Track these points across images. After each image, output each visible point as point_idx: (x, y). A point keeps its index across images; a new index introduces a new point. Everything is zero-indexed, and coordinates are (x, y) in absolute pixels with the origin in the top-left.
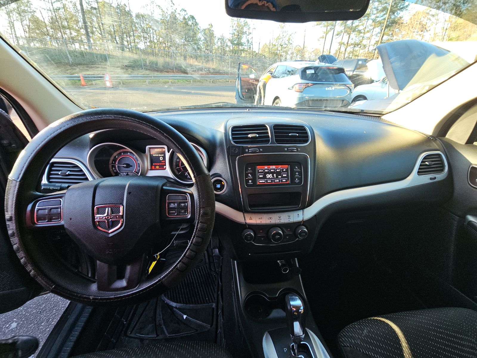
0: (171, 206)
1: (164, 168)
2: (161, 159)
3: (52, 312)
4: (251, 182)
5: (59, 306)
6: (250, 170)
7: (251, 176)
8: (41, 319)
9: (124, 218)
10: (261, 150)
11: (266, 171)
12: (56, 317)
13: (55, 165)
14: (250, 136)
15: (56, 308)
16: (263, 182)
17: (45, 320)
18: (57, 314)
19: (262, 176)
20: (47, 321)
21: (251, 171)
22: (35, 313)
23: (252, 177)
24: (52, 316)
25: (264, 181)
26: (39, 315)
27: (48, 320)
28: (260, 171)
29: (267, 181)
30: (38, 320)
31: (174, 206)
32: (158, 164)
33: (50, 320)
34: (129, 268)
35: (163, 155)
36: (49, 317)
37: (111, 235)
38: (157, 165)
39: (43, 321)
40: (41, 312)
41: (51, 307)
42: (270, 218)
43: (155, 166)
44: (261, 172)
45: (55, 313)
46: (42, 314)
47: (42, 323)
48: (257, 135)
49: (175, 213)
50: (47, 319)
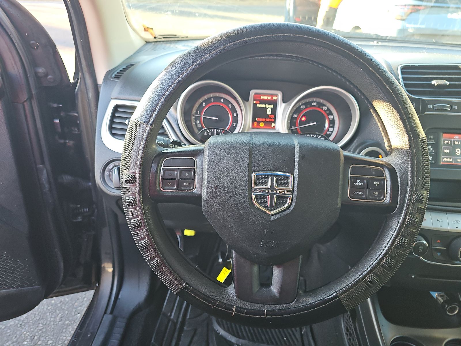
0: (356, 184)
1: (272, 127)
2: (269, 112)
3: (38, 327)
4: (431, 159)
5: (47, 320)
6: (432, 139)
7: (431, 149)
8: (23, 335)
9: (295, 194)
10: (455, 107)
11: (456, 143)
12: (44, 335)
13: (119, 110)
14: (434, 82)
15: (42, 321)
16: (449, 162)
17: (29, 337)
18: (44, 330)
19: (448, 151)
20: (32, 340)
21: (433, 141)
22: (13, 326)
23: (433, 151)
24: (37, 332)
25: (451, 160)
26: (18, 329)
27: (33, 337)
28: (445, 142)
29: (456, 159)
30: (18, 336)
31: (362, 184)
32: (264, 120)
33: (36, 338)
34: (277, 273)
35: (272, 106)
36: (33, 333)
37: (273, 218)
38: (262, 121)
39: (25, 339)
40: (21, 324)
41: (35, 319)
42: (457, 222)
43: (259, 122)
44: (448, 145)
45: (42, 328)
46: (23, 328)
47: (24, 341)
48: (448, 83)
49: (363, 195)
50: (31, 337)
